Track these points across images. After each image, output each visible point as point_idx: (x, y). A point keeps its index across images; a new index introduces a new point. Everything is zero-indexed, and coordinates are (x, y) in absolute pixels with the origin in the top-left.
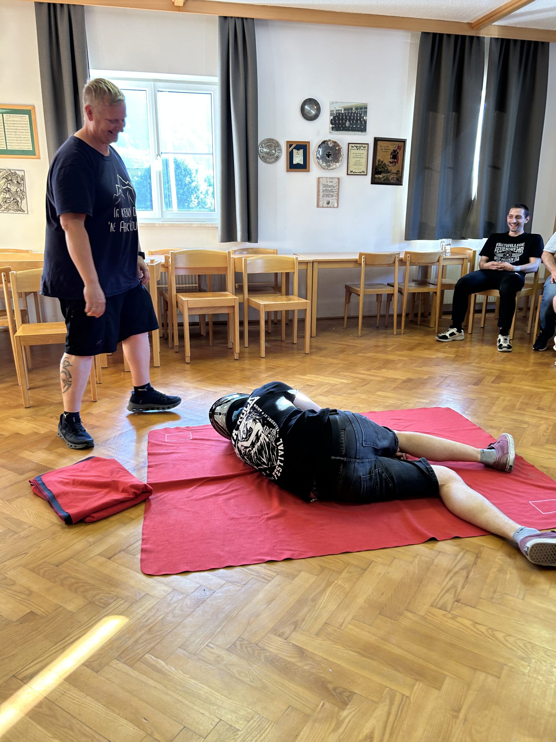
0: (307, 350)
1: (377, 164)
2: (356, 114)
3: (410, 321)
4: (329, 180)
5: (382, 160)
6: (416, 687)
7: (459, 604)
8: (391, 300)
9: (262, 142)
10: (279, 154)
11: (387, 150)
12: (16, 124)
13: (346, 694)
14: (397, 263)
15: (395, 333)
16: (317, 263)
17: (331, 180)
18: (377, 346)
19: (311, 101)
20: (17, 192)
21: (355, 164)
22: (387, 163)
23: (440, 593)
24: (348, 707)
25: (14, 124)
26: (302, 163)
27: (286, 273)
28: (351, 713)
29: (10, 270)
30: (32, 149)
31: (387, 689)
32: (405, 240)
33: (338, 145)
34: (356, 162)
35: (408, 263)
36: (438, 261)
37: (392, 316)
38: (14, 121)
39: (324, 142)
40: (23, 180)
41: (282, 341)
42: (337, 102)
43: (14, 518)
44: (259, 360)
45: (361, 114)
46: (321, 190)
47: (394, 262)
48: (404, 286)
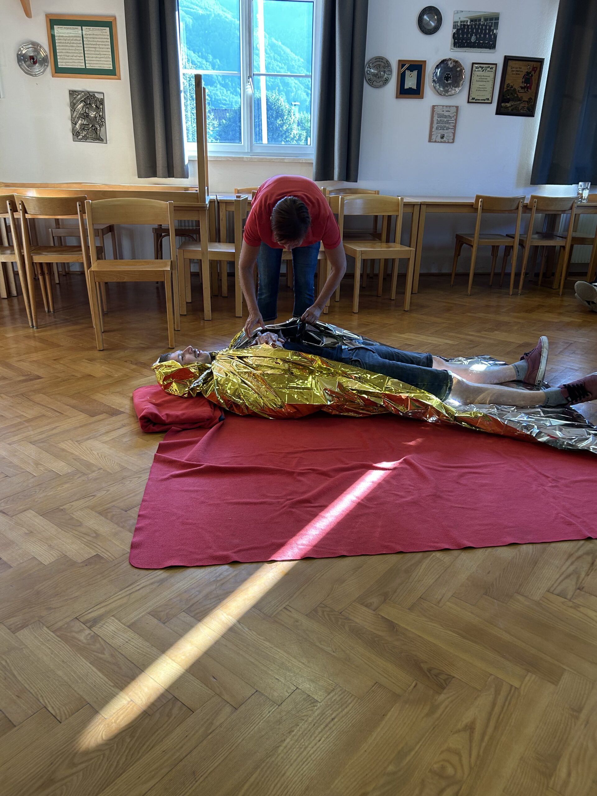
0: (407, 307)
1: (505, 90)
2: (485, 26)
3: (529, 281)
4: (445, 109)
5: (511, 84)
6: (527, 678)
7: (583, 593)
8: (509, 255)
9: (370, 60)
10: (388, 76)
11: (518, 73)
12: (96, 38)
13: (443, 677)
14: (520, 209)
15: (511, 293)
16: (426, 206)
17: (448, 109)
18: (487, 306)
19: (431, 11)
20: (95, 117)
21: (478, 89)
22: (518, 89)
23: (558, 579)
24: (445, 691)
25: (94, 38)
26: (415, 87)
27: (388, 216)
28: (448, 698)
29: (85, 198)
30: (112, 68)
31: (492, 677)
32: (531, 184)
33: (460, 65)
34: (480, 87)
35: (534, 209)
36: (571, 208)
37: (509, 274)
38: (93, 35)
39: (443, 62)
40: (102, 104)
41: (378, 296)
42: (463, 11)
43: (83, 460)
44: (351, 315)
45: (491, 26)
46: (435, 122)
47: (517, 208)
48: (527, 238)
